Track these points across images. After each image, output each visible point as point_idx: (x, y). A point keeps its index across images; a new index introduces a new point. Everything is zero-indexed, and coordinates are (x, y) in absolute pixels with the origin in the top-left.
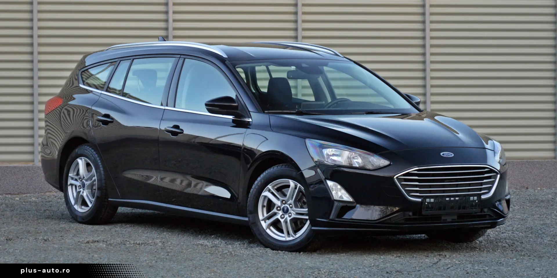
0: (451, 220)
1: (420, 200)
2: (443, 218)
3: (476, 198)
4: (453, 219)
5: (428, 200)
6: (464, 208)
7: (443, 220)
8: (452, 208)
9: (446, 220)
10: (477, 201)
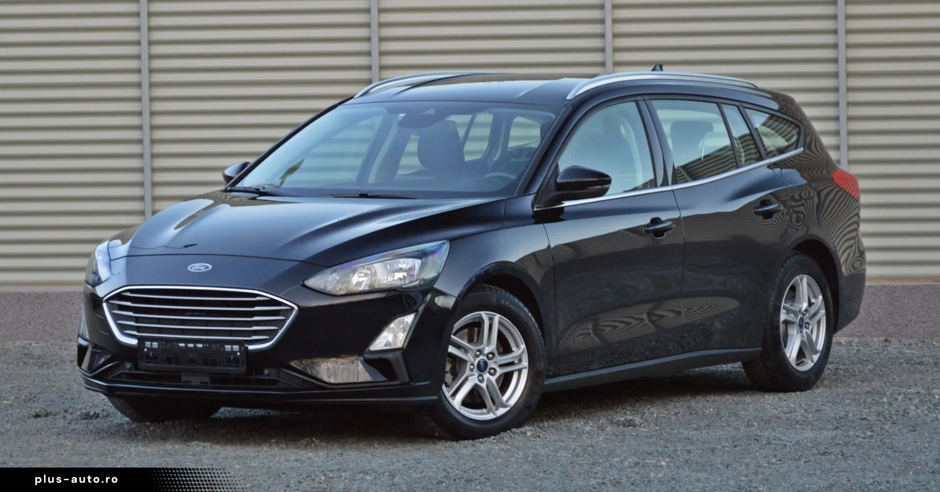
0: (198, 384)
1: (134, 342)
2: (184, 378)
3: (236, 348)
4: (201, 383)
5: (148, 344)
6: (214, 363)
7: (184, 382)
8: (191, 361)
9: (190, 382)
10: (238, 354)
